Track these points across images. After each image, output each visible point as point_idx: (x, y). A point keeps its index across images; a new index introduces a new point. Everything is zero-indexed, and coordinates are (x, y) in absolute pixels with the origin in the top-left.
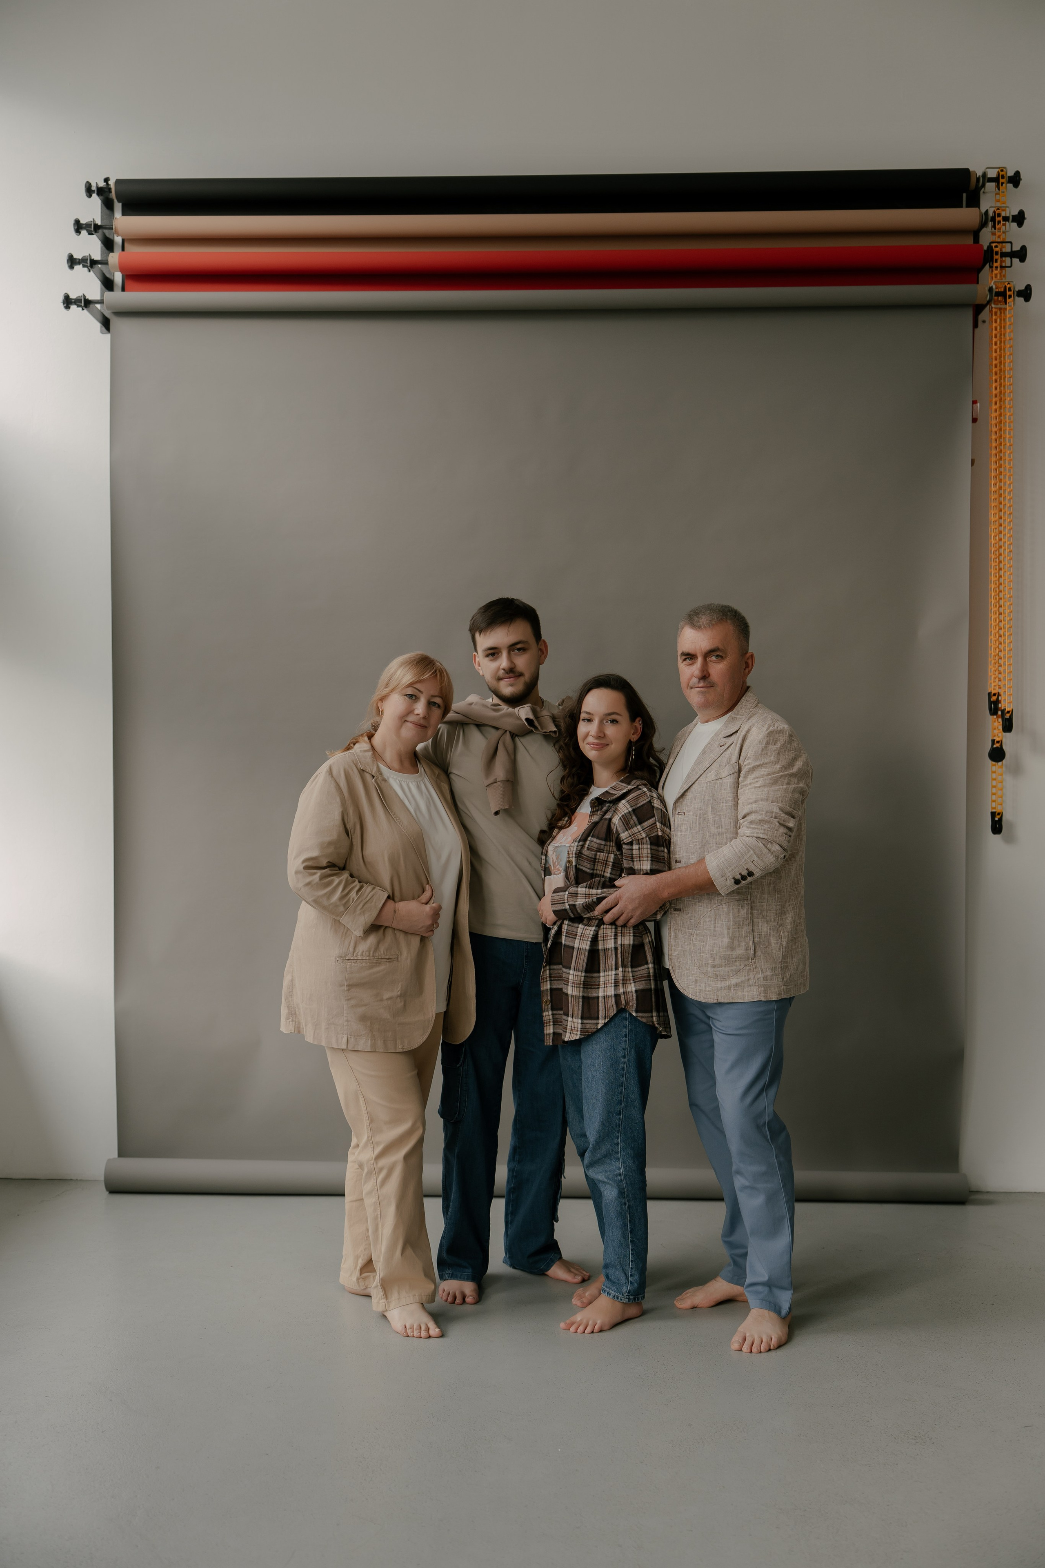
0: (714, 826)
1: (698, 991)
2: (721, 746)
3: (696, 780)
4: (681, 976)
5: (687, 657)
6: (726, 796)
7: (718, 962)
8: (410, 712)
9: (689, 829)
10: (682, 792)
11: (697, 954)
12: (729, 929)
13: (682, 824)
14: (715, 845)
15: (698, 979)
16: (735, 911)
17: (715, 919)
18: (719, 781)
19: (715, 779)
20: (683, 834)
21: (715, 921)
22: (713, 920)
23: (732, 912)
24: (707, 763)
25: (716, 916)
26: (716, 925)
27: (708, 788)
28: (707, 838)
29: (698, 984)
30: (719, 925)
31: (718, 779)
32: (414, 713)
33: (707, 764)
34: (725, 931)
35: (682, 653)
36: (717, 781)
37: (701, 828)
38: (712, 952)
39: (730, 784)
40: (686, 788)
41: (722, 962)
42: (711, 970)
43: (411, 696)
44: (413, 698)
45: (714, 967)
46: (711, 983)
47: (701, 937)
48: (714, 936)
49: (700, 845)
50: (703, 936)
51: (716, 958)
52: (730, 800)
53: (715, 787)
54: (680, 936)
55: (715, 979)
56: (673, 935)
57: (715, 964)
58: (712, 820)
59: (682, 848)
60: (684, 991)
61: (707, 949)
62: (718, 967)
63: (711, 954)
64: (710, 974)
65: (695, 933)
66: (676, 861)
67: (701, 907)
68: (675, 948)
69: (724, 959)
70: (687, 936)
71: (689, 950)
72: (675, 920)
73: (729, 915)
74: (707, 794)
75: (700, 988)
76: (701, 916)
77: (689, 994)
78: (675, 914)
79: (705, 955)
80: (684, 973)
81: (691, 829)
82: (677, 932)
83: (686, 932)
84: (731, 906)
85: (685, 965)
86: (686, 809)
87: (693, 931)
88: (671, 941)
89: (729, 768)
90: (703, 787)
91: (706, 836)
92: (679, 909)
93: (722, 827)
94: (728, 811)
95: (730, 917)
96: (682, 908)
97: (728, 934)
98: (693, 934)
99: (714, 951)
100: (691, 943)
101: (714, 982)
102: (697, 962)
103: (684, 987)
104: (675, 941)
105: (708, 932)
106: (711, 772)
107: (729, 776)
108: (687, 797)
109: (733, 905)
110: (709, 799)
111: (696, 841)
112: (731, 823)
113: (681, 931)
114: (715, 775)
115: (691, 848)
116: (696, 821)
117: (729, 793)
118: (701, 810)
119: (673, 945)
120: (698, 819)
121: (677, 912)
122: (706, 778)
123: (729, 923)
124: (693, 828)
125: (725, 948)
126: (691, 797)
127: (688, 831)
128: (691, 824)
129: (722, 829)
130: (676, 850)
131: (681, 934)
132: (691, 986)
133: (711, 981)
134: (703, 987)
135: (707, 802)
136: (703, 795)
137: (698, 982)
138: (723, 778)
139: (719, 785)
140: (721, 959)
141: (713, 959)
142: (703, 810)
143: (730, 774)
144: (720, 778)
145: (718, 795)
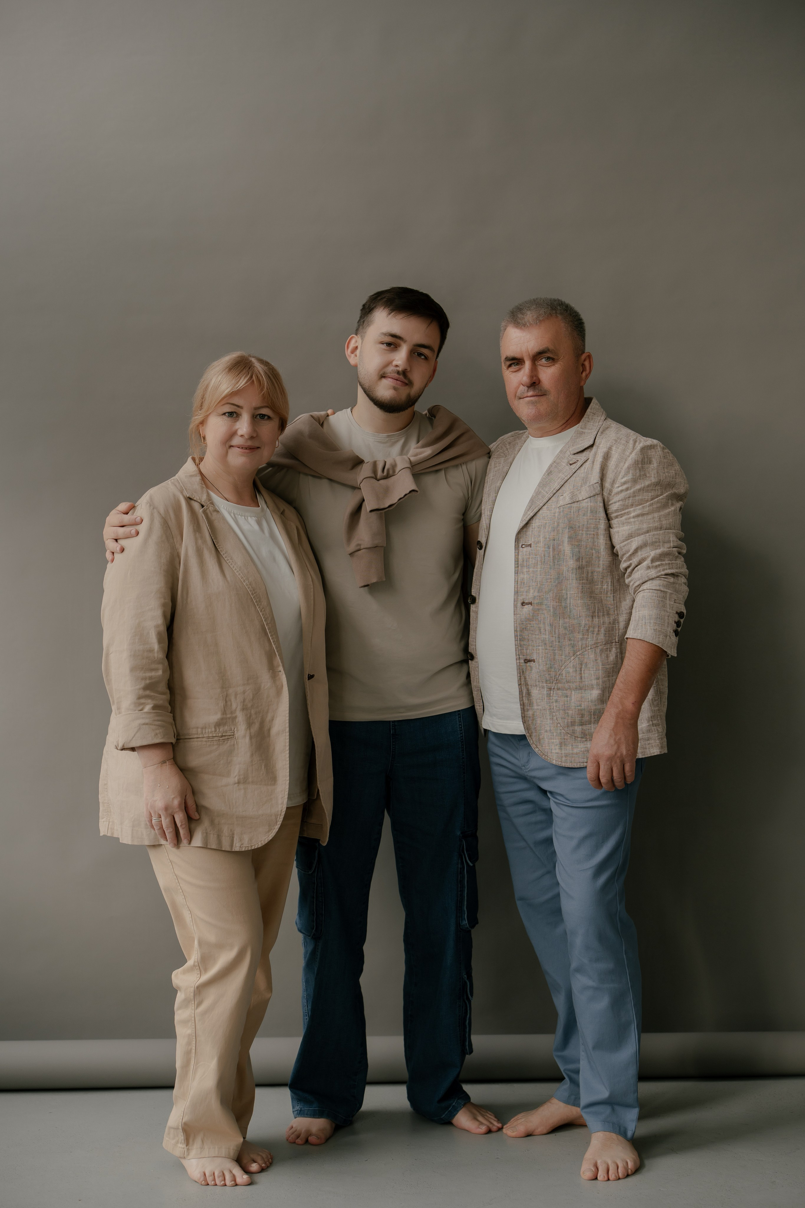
0: (573, 559)
1: (563, 755)
2: (571, 464)
3: (544, 505)
4: (539, 740)
5: (512, 362)
6: (586, 523)
7: (586, 718)
8: (233, 434)
9: (539, 563)
10: (527, 519)
11: (561, 711)
12: (598, 679)
13: (529, 558)
15: (563, 740)
16: (603, 657)
17: (581, 668)
18: (575, 505)
19: (570, 502)
20: (531, 570)
21: (581, 671)
22: (578, 669)
23: (599, 658)
24: (556, 484)
25: (581, 664)
26: (583, 675)
27: (562, 514)
28: (564, 573)
29: (563, 748)
30: (586, 675)
31: (574, 502)
32: (238, 435)
33: (556, 486)
34: (594, 682)
35: (505, 358)
36: (573, 505)
37: (556, 562)
38: (579, 708)
39: (591, 508)
40: (530, 514)
41: (591, 718)
42: (578, 729)
43: (231, 414)
44: (233, 415)
45: (581, 725)
46: (579, 744)
47: (563, 691)
48: (581, 689)
49: (557, 582)
50: (566, 690)
51: (585, 714)
52: (592, 527)
53: (570, 512)
54: (535, 692)
55: (584, 739)
56: (524, 692)
57: (583, 721)
58: (569, 552)
59: (531, 588)
60: (546, 757)
61: (573, 704)
62: (586, 725)
63: (579, 710)
64: (578, 734)
65: (556, 687)
66: (523, 604)
67: (562, 655)
68: (528, 707)
69: (594, 714)
70: (545, 692)
71: (549, 708)
72: (527, 673)
73: (597, 663)
74: (561, 521)
75: (566, 752)
76: (562, 666)
77: (552, 760)
78: (526, 666)
79: (570, 712)
80: (543, 735)
81: (542, 564)
82: (530, 688)
83: (543, 687)
84: (599, 652)
85: (544, 726)
86: (533, 540)
87: (554, 685)
88: (523, 700)
89: (588, 489)
90: (554, 513)
91: (563, 571)
92: (531, 660)
93: (582, 560)
94: (589, 541)
95: (598, 665)
96: (536, 659)
97: (598, 684)
98: (554, 689)
99: (581, 707)
100: (551, 700)
101: (582, 742)
102: (560, 721)
103: (545, 752)
104: (528, 699)
105: (573, 685)
106: (564, 495)
107: (589, 499)
108: (532, 525)
109: (600, 651)
110: (563, 527)
111: (550, 578)
112: (594, 554)
113: (536, 686)
114: (570, 498)
115: (544, 586)
116: (549, 553)
117: (590, 519)
118: (554, 540)
119: (526, 704)
120: (551, 551)
121: (528, 664)
122: (558, 501)
123: (598, 672)
124: (544, 562)
125: (595, 702)
126: (539, 525)
127: (539, 566)
128: (542, 558)
129: (582, 562)
130: (522, 590)
131: (536, 690)
132: (554, 750)
133: (579, 741)
134: (569, 750)
135: (563, 531)
136: (556, 522)
137: (563, 745)
138: (581, 502)
139: (576, 510)
140: (591, 715)
141: (580, 716)
142: (557, 540)
143: (590, 496)
144: (577, 501)
145: (576, 521)
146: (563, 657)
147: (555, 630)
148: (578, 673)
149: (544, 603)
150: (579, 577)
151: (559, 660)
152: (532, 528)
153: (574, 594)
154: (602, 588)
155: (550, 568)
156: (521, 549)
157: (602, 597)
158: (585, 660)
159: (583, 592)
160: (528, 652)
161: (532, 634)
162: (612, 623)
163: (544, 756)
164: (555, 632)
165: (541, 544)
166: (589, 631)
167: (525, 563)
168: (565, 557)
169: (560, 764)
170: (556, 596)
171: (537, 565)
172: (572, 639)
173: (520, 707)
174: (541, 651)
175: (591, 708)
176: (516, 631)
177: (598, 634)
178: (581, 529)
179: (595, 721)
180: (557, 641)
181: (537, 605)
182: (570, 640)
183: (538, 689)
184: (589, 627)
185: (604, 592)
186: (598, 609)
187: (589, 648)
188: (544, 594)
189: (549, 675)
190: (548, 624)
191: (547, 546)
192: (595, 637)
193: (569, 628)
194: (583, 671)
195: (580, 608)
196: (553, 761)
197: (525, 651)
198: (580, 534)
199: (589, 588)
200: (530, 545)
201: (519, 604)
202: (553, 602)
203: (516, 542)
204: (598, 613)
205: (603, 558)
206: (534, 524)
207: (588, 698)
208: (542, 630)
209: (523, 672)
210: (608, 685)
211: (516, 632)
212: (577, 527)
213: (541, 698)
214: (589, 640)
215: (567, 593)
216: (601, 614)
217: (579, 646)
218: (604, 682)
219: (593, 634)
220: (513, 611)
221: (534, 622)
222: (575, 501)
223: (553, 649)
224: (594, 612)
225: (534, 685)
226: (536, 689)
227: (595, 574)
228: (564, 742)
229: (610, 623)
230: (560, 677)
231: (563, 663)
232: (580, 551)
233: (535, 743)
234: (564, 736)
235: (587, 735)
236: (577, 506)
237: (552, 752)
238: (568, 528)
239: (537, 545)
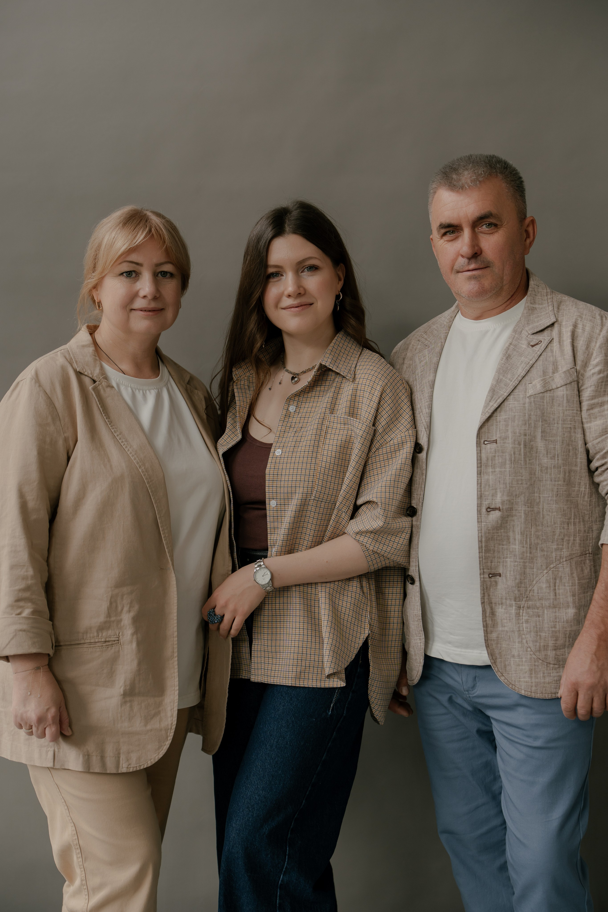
0: (547, 457)
1: (534, 684)
2: (533, 346)
3: (509, 395)
4: (505, 666)
5: (447, 230)
6: (561, 415)
7: (560, 642)
8: (133, 296)
9: (508, 462)
10: (491, 411)
11: (532, 633)
12: (574, 595)
13: (495, 456)
14: (549, 482)
15: (533, 667)
16: (579, 571)
17: (555, 583)
18: (548, 395)
19: (542, 391)
20: (497, 470)
21: (555, 586)
22: (552, 585)
23: (575, 572)
24: (520, 370)
25: (555, 579)
26: (557, 591)
28: (537, 473)
29: (533, 675)
30: (561, 591)
31: (547, 391)
32: (139, 296)
34: (570, 599)
35: (440, 225)
36: (545, 394)
37: (528, 460)
38: (554, 629)
39: (567, 397)
40: (496, 406)
41: (565, 641)
42: (551, 654)
43: (128, 274)
44: (132, 274)
45: (555, 650)
46: (551, 671)
47: (534, 610)
48: (555, 607)
49: (528, 483)
50: (538, 608)
51: (559, 637)
52: (569, 419)
53: (543, 402)
54: (500, 611)
55: (556, 666)
56: (488, 611)
57: (556, 645)
58: (543, 448)
59: (498, 490)
60: (514, 687)
61: (546, 625)
62: (560, 649)
63: (553, 631)
64: (551, 660)
65: (526, 605)
66: (490, 509)
67: (533, 569)
68: (492, 629)
69: (569, 637)
70: (513, 610)
71: (517, 630)
72: (491, 589)
73: (573, 577)
74: (532, 413)
75: (537, 680)
76: (533, 581)
77: (520, 690)
78: (491, 581)
79: (543, 634)
80: (509, 661)
81: (511, 463)
82: (494, 606)
83: (511, 606)
84: (574, 564)
85: (511, 650)
86: (498, 435)
87: (523, 602)
88: (486, 621)
89: (563, 375)
90: (524, 404)
91: (536, 471)
92: (496, 574)
93: (558, 457)
94: (566, 435)
95: (574, 580)
96: (503, 573)
97: (574, 602)
98: (523, 607)
99: (556, 628)
100: (520, 620)
101: (556, 669)
102: (531, 644)
103: (512, 681)
104: (492, 620)
105: (545, 602)
106: (534, 383)
107: (565, 387)
108: (496, 419)
109: (576, 563)
110: (535, 419)
111: (522, 479)
112: (571, 451)
113: (502, 604)
114: (542, 386)
115: (514, 489)
116: (520, 450)
117: (566, 410)
118: (525, 435)
119: (489, 626)
120: (522, 448)
121: (493, 579)
122: (525, 391)
123: (574, 587)
124: (514, 460)
125: (571, 622)
126: (506, 418)
127: (508, 466)
128: (511, 455)
129: (558, 460)
130: (487, 493)
131: (502, 609)
132: (522, 678)
133: (551, 668)
134: (541, 679)
135: (535, 424)
136: (527, 415)
137: (533, 673)
138: (555, 390)
139: (549, 400)
140: (566, 637)
141: (554, 639)
142: (528, 435)
143: (566, 384)
144: (550, 390)
145: (550, 413)
146: (535, 570)
147: (526, 539)
148: (552, 589)
149: (514, 509)
150: (555, 478)
151: (529, 573)
152: (497, 422)
153: (549, 497)
154: (579, 490)
155: (521, 468)
156: (483, 446)
157: (579, 501)
158: (560, 573)
159: (559, 495)
160: (493, 565)
161: (500, 544)
162: (587, 531)
163: (511, 686)
164: (526, 541)
165: (510, 440)
166: (565, 540)
167: (490, 463)
168: (538, 455)
169: (529, 694)
170: (528, 500)
171: (505, 464)
172: (545, 549)
174: (509, 563)
175: (566, 629)
176: (480, 541)
177: (573, 544)
178: (556, 422)
179: (569, 645)
180: (529, 551)
181: (506, 511)
182: (542, 550)
183: (504, 607)
184: (564, 536)
185: (581, 494)
186: (575, 515)
187: (564, 560)
188: (514, 498)
189: (519, 591)
190: (518, 533)
191: (517, 443)
192: (570, 548)
193: (542, 536)
194: (557, 586)
195: (555, 513)
196: (521, 691)
197: (489, 564)
198: (554, 428)
199: (566, 491)
200: (496, 442)
201: (484, 510)
202: (524, 507)
203: (478, 438)
204: (574, 520)
205: (580, 455)
206: (498, 418)
207: (563, 618)
208: (511, 540)
209: (487, 588)
210: (583, 603)
211: (480, 543)
212: (551, 419)
213: (508, 618)
214: (564, 550)
215: (539, 496)
216: (578, 520)
217: (552, 558)
218: (579, 599)
219: (568, 543)
220: (477, 518)
221: (502, 531)
222: (548, 389)
223: (524, 562)
224: (570, 518)
225: (500, 602)
226: (502, 607)
227: (572, 474)
228: (535, 669)
229: (585, 531)
230: (530, 594)
231: (535, 577)
232: (555, 447)
233: (500, 671)
234: (535, 662)
235: (560, 661)
236: (550, 395)
237: (520, 681)
238: (541, 421)
239: (504, 440)
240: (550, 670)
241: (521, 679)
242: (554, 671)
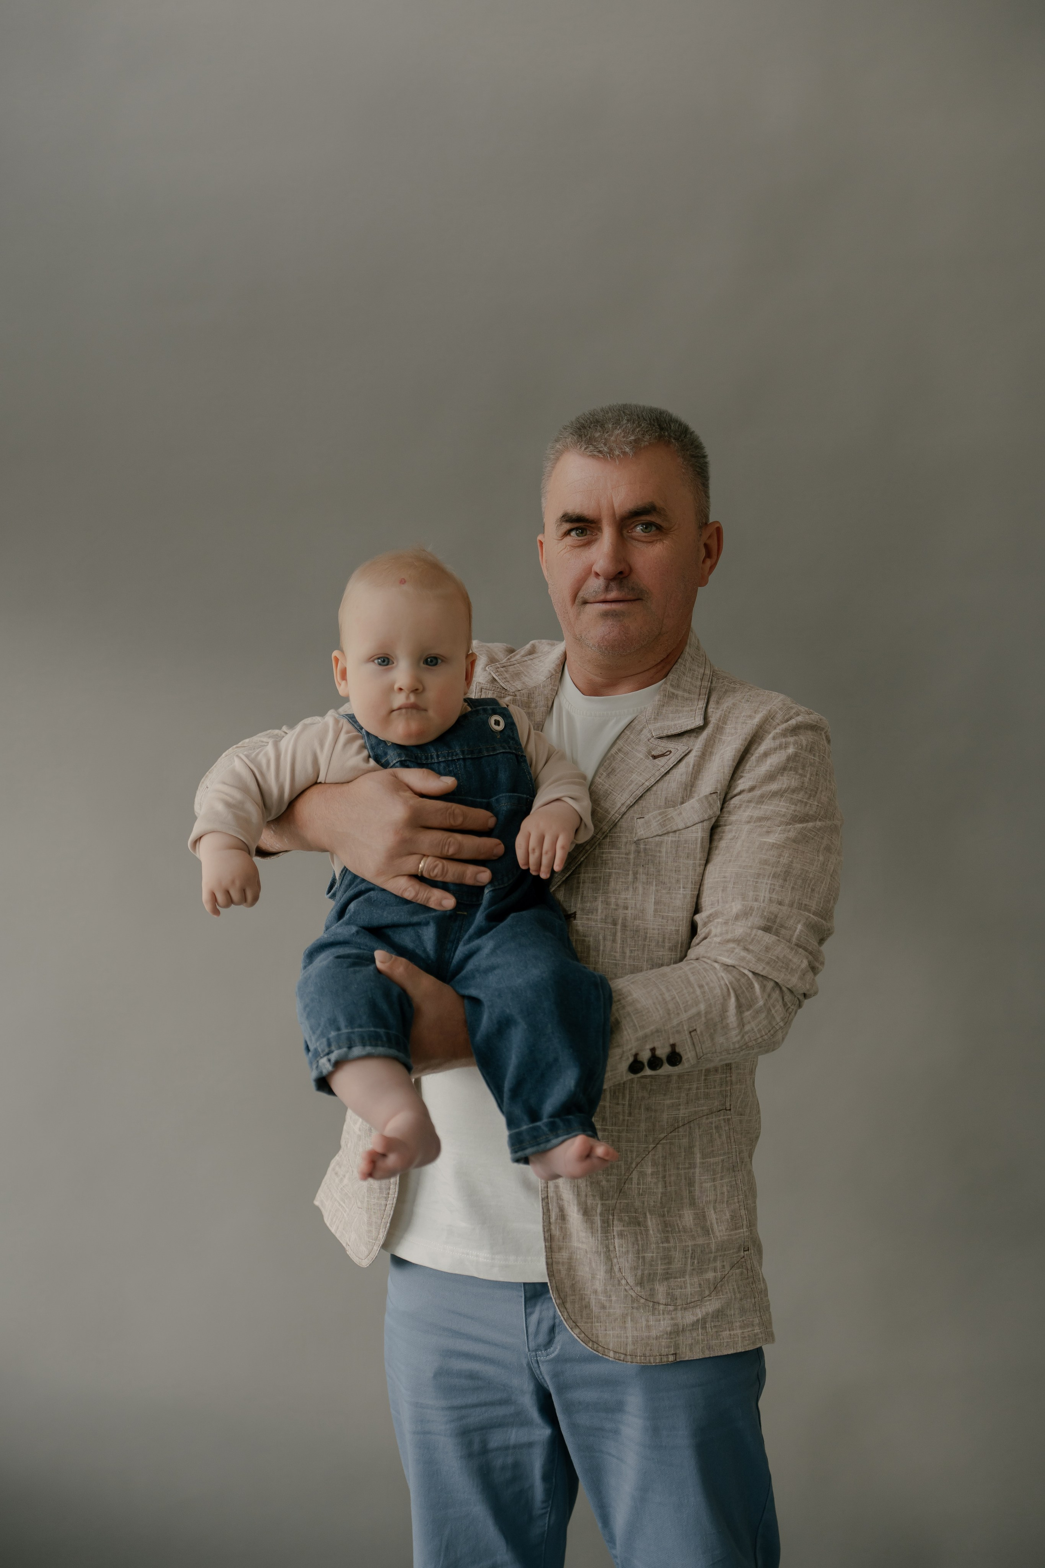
0: (664, 947)
1: (630, 1340)
2: (655, 755)
3: (604, 838)
5: (574, 526)
6: (691, 873)
7: (676, 1266)
9: (592, 953)
11: (630, 1255)
15: (630, 1311)
21: (665, 1170)
22: (661, 1168)
23: (697, 1143)
37: (628, 952)
38: (665, 1245)
39: (702, 843)
42: (660, 1287)
46: (661, 1317)
47: (631, 1214)
48: (664, 1207)
50: (637, 1211)
51: (675, 1258)
53: (661, 852)
54: (575, 1217)
55: (671, 1308)
56: (554, 1213)
57: (671, 1272)
58: (656, 932)
61: (653, 1239)
62: (675, 1278)
63: (664, 1248)
64: (660, 1297)
65: (618, 1206)
67: (632, 1140)
68: (559, 1244)
69: (691, 1257)
70: (598, 1216)
71: (604, 1250)
73: (693, 1153)
74: (641, 870)
75: (635, 1333)
76: (631, 1163)
77: (606, 1350)
79: (646, 1254)
80: (585, 1301)
82: (566, 1207)
83: (594, 1208)
84: (697, 1130)
85: (590, 1282)
86: (579, 905)
87: (615, 1201)
88: (549, 1230)
89: (697, 806)
90: (627, 854)
98: (615, 1210)
99: (670, 1243)
100: (610, 1233)
101: (668, 1314)
102: (627, 1273)
103: (593, 1335)
104: (561, 1228)
105: (652, 1198)
106: (647, 817)
107: (700, 825)
108: (579, 877)
110: (646, 881)
113: (579, 1203)
114: (660, 824)
116: (615, 934)
118: (627, 908)
119: (555, 1239)
120: (619, 930)
122: (630, 829)
126: (594, 878)
128: (599, 941)
132: (609, 1330)
133: (661, 1312)
134: (642, 1331)
135: (644, 889)
136: (631, 872)
137: (630, 1319)
138: (682, 831)
139: (671, 847)
140: (686, 1258)
141: (667, 1261)
142: (632, 908)
143: (702, 820)
144: (673, 830)
145: (671, 870)
146: (634, 1142)
147: (624, 1090)
148: (661, 1176)
151: (624, 1148)
152: (579, 883)
155: (616, 964)
158: (677, 1148)
163: (591, 1345)
164: (623, 1094)
165: (599, 916)
166: (682, 1090)
168: (646, 943)
169: (622, 1358)
172: (653, 1106)
173: (543, 1244)
175: (686, 1244)
177: (696, 1095)
178: (682, 886)
179: (693, 1269)
180: (627, 1112)
182: (648, 1108)
183: (582, 1210)
187: (681, 1123)
189: (605, 1179)
191: (612, 921)
192: (690, 1102)
194: (668, 1171)
196: (609, 1353)
198: (679, 896)
200: (574, 916)
206: (582, 875)
212: (673, 881)
213: (589, 1230)
214: (681, 1107)
217: (664, 1121)
219: (688, 1095)
222: (669, 829)
223: (619, 1130)
228: (632, 1313)
230: (626, 1186)
231: (634, 1156)
232: (679, 930)
233: (573, 1317)
234: (633, 1301)
235: (676, 1299)
236: (674, 839)
237: (606, 1334)
238: (654, 884)
239: (588, 915)
240: (659, 1314)
241: (608, 1332)
242: (666, 1316)
